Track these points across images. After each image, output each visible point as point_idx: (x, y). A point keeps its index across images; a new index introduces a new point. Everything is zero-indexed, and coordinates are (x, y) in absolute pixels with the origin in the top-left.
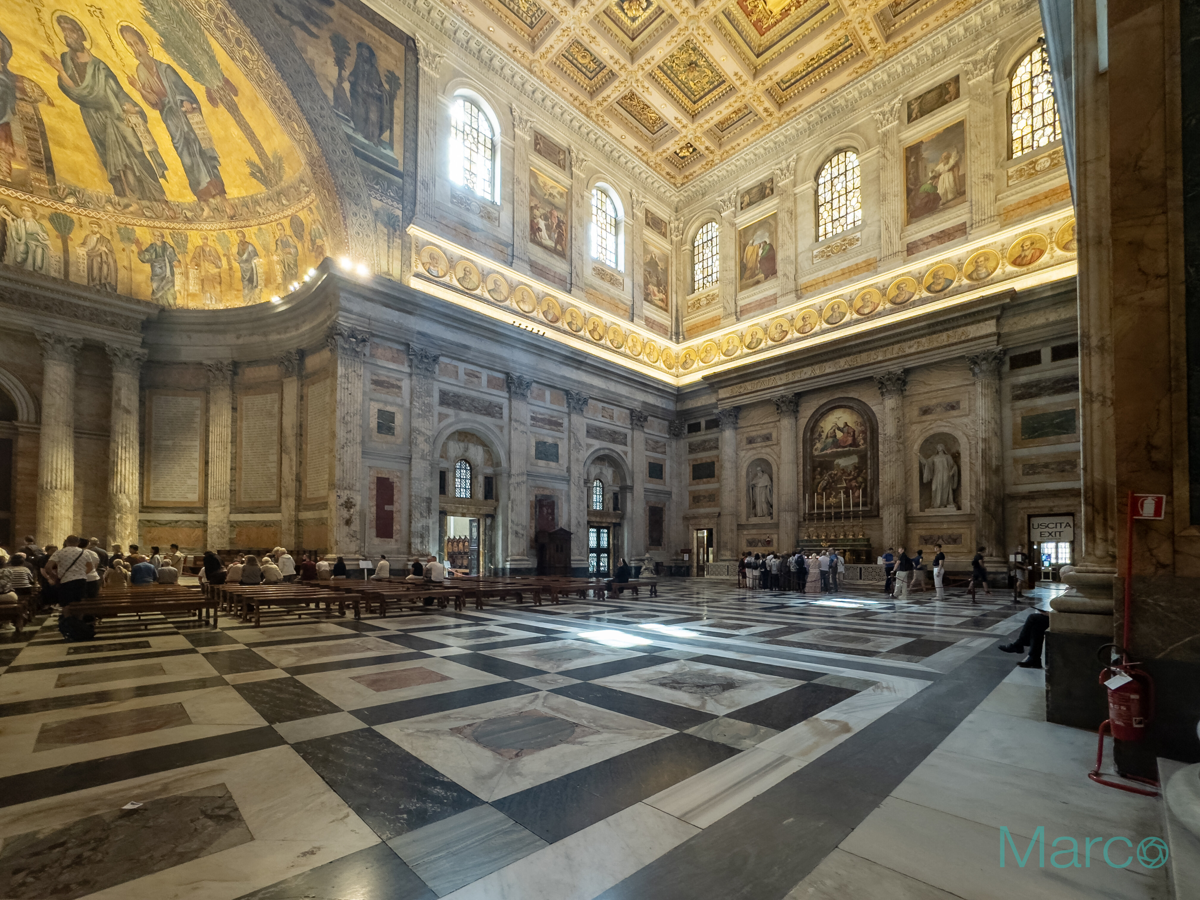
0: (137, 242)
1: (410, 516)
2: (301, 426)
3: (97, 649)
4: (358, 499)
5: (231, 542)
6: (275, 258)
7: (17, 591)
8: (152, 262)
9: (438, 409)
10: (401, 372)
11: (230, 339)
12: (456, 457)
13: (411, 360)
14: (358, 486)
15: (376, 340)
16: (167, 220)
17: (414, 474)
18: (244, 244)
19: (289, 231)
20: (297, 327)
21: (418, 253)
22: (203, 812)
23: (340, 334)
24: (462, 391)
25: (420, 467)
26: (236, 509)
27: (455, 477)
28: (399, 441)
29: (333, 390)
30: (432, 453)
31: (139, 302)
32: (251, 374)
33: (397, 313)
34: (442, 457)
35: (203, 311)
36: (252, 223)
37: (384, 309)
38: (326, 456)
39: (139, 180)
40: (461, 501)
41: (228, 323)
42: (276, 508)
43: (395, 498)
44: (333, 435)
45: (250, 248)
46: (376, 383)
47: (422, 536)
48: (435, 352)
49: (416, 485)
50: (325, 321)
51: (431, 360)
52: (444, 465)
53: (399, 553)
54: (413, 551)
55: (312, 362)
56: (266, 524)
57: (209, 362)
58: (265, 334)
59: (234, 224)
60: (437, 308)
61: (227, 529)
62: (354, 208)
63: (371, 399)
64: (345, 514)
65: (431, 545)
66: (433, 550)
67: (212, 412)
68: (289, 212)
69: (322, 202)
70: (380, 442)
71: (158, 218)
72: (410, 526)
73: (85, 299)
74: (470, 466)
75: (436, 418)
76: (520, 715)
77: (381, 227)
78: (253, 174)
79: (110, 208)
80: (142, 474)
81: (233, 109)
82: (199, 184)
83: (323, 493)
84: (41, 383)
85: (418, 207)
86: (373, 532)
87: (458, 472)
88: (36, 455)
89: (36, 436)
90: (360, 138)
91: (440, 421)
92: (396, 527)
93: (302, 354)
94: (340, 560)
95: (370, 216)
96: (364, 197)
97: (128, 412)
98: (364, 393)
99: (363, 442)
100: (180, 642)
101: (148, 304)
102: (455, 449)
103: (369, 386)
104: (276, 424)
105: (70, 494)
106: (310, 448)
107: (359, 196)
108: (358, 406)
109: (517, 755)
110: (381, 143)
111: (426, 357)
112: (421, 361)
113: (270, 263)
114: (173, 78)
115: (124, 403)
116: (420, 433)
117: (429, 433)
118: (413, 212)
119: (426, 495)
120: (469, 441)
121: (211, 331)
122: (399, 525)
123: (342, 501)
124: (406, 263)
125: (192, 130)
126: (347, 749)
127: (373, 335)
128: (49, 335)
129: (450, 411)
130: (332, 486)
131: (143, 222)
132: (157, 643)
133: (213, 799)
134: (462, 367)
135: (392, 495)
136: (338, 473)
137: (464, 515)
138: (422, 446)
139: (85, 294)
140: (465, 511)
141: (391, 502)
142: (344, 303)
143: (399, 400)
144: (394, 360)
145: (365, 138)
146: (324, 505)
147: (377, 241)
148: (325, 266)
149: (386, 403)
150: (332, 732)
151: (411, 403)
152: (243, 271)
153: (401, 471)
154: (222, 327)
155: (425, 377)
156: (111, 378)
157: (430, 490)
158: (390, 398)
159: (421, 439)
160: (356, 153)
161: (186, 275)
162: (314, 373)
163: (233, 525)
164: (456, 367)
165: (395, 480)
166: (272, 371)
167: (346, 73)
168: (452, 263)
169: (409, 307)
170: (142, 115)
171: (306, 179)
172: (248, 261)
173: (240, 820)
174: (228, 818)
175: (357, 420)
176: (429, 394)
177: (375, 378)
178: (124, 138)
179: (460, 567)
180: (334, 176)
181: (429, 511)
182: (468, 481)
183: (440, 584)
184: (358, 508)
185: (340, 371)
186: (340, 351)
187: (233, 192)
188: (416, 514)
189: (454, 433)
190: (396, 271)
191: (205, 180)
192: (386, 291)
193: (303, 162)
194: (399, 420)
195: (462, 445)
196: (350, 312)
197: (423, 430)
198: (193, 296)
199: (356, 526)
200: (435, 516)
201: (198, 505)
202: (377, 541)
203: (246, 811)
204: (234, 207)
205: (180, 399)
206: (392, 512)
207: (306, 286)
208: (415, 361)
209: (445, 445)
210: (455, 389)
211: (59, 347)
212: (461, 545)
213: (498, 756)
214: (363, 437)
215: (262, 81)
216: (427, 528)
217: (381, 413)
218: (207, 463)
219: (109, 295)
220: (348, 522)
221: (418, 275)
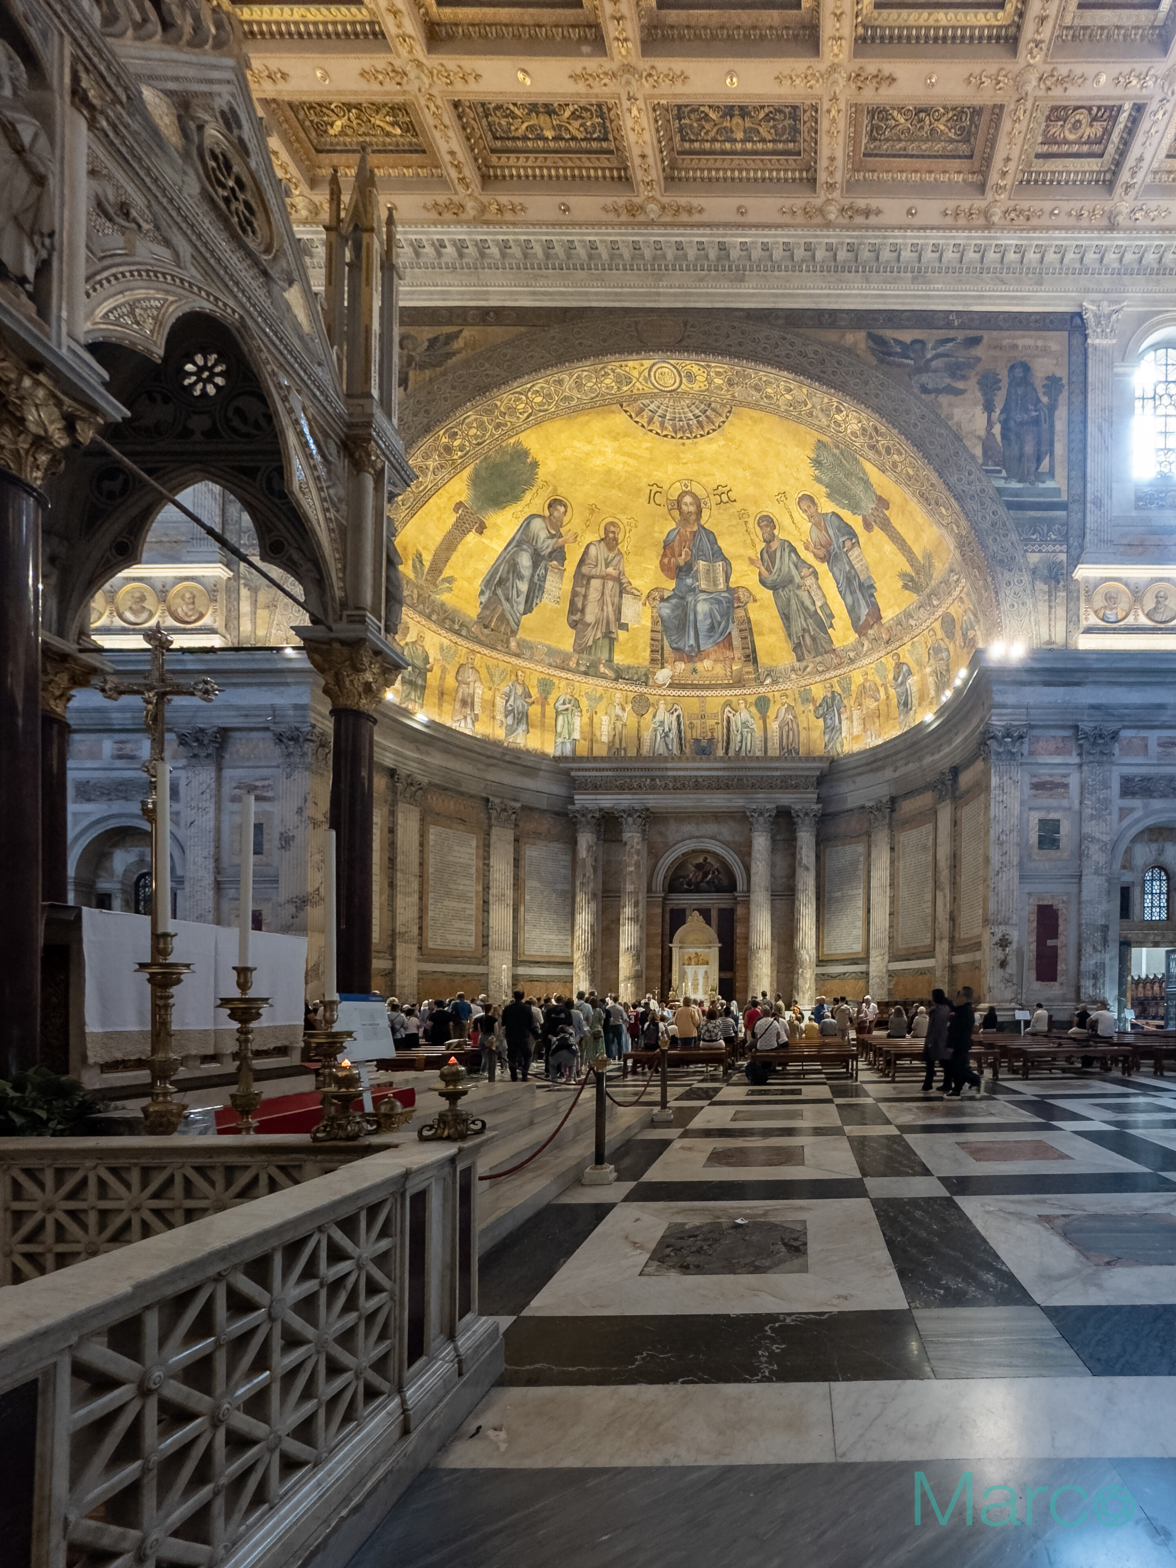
0: (813, 701)
1: (1080, 951)
2: (955, 856)
3: (766, 1092)
4: (1014, 935)
5: (890, 992)
6: (928, 670)
7: (725, 1040)
8: (824, 716)
9: (1118, 803)
10: (1067, 764)
11: (889, 773)
12: (1145, 865)
13: (1081, 746)
14: (1015, 919)
15: (1036, 732)
16: (835, 668)
17: (1085, 895)
18: (899, 665)
19: (940, 634)
20: (950, 742)
21: (1089, 599)
22: (782, 1239)
23: (994, 737)
24: (1153, 771)
25: (1093, 885)
26: (894, 958)
27: (1144, 893)
28: (1066, 855)
29: (987, 807)
30: (1110, 864)
31: (814, 759)
32: (907, 807)
33: (1062, 689)
34: (1124, 867)
35: (866, 751)
36: (906, 639)
37: (1046, 689)
38: (981, 887)
39: (814, 639)
40: (1152, 925)
41: (887, 757)
42: (929, 953)
43: (1061, 929)
44: (987, 860)
45: (905, 668)
46: (1036, 786)
47: (1095, 977)
48: (1113, 726)
49: (1087, 910)
50: (978, 726)
51: (1108, 739)
52: (1127, 877)
53: (1065, 1000)
54: (1082, 996)
55: (966, 779)
56: (921, 972)
57: (870, 804)
58: (920, 759)
59: (890, 648)
60: (1115, 665)
61: (885, 980)
62: (1008, 576)
63: (1030, 809)
64: (999, 954)
65: (1107, 989)
66: (1110, 994)
67: (873, 856)
68: (940, 612)
69: (973, 585)
70: (1043, 861)
71: (828, 669)
72: (1079, 965)
73: (777, 769)
74: (1167, 874)
75: (1115, 816)
76: (1143, 1216)
77: (1041, 586)
78: (905, 587)
79: (793, 676)
80: (818, 928)
81: (886, 526)
82: (859, 619)
83: (977, 931)
84: (749, 854)
85: (1088, 537)
86: (1033, 974)
87: (1148, 886)
88: (747, 920)
89: (747, 903)
90: (1014, 485)
91: (1121, 819)
92: (1061, 967)
93: (955, 771)
94: (992, 1010)
95: (1026, 578)
96: (1019, 558)
97: (807, 869)
98: (1022, 803)
99: (1021, 864)
100: (824, 1091)
101: (821, 759)
102: (1143, 854)
103: (1028, 792)
104: (930, 858)
105: (769, 952)
106: (964, 879)
107: (1013, 558)
108: (1015, 821)
109: (1108, 1263)
110: (1039, 477)
111: (1101, 736)
112: (1094, 744)
113: (923, 679)
114: (836, 522)
115: (805, 861)
116: (1093, 840)
117: (1105, 838)
118: (1082, 547)
119: (1101, 921)
120: (1165, 840)
121: (871, 771)
122: (1065, 964)
123: (996, 939)
124: (1073, 619)
125: (852, 567)
126: (918, 1214)
127: (1032, 727)
128: (754, 811)
129: (1136, 803)
130: (986, 921)
131: (818, 679)
132: (808, 1092)
133: (793, 1231)
134: (1153, 736)
135: (1057, 926)
136: (992, 906)
137: (1156, 945)
138: (1097, 856)
139: (777, 765)
140: (1158, 939)
141: (1055, 935)
142: (998, 698)
143: (1065, 803)
144: (1058, 752)
145: (1019, 481)
146: (977, 946)
147: (1035, 606)
148: (976, 659)
149: (1049, 809)
150: (913, 1195)
151: (1081, 803)
152: (899, 696)
153: (1068, 894)
154: (880, 763)
155: (1100, 763)
156: (795, 839)
157: (1107, 915)
158: (1053, 802)
159: (1094, 848)
160: (1010, 506)
161: (850, 719)
162: (968, 791)
163: (891, 974)
164: (1145, 739)
165: (1061, 906)
166: (926, 799)
167: (996, 415)
168: (1137, 593)
169: (1077, 677)
170: (815, 574)
171: (957, 568)
172: (903, 683)
173: (805, 1253)
174: (797, 1250)
175: (1014, 838)
176: (1106, 785)
177: (1035, 780)
178: (802, 603)
179: (1154, 1018)
180: (985, 547)
181: (1105, 942)
182: (1164, 897)
183: (1108, 1040)
184: (1014, 946)
185: (994, 781)
186: (993, 757)
187: (888, 614)
188: (1088, 949)
189: (1142, 832)
190: (1059, 636)
191: (864, 611)
192: (1047, 665)
193: (952, 547)
194: (1065, 828)
195: (1154, 846)
196: (1003, 706)
197: (1098, 835)
198: (856, 738)
199: (1012, 968)
200: (1114, 950)
201: (862, 955)
202: (1037, 985)
203: (813, 1247)
204: (889, 630)
205: (847, 848)
206: (1055, 948)
207: (958, 692)
208: (1086, 746)
209: (1128, 851)
210: (1144, 771)
211: (761, 819)
212: (1156, 988)
213: (1082, 1259)
214: (1021, 858)
215: (910, 478)
216: (1102, 966)
217: (1043, 823)
218: (869, 911)
219: (793, 759)
220: (1003, 964)
221: (1089, 630)
